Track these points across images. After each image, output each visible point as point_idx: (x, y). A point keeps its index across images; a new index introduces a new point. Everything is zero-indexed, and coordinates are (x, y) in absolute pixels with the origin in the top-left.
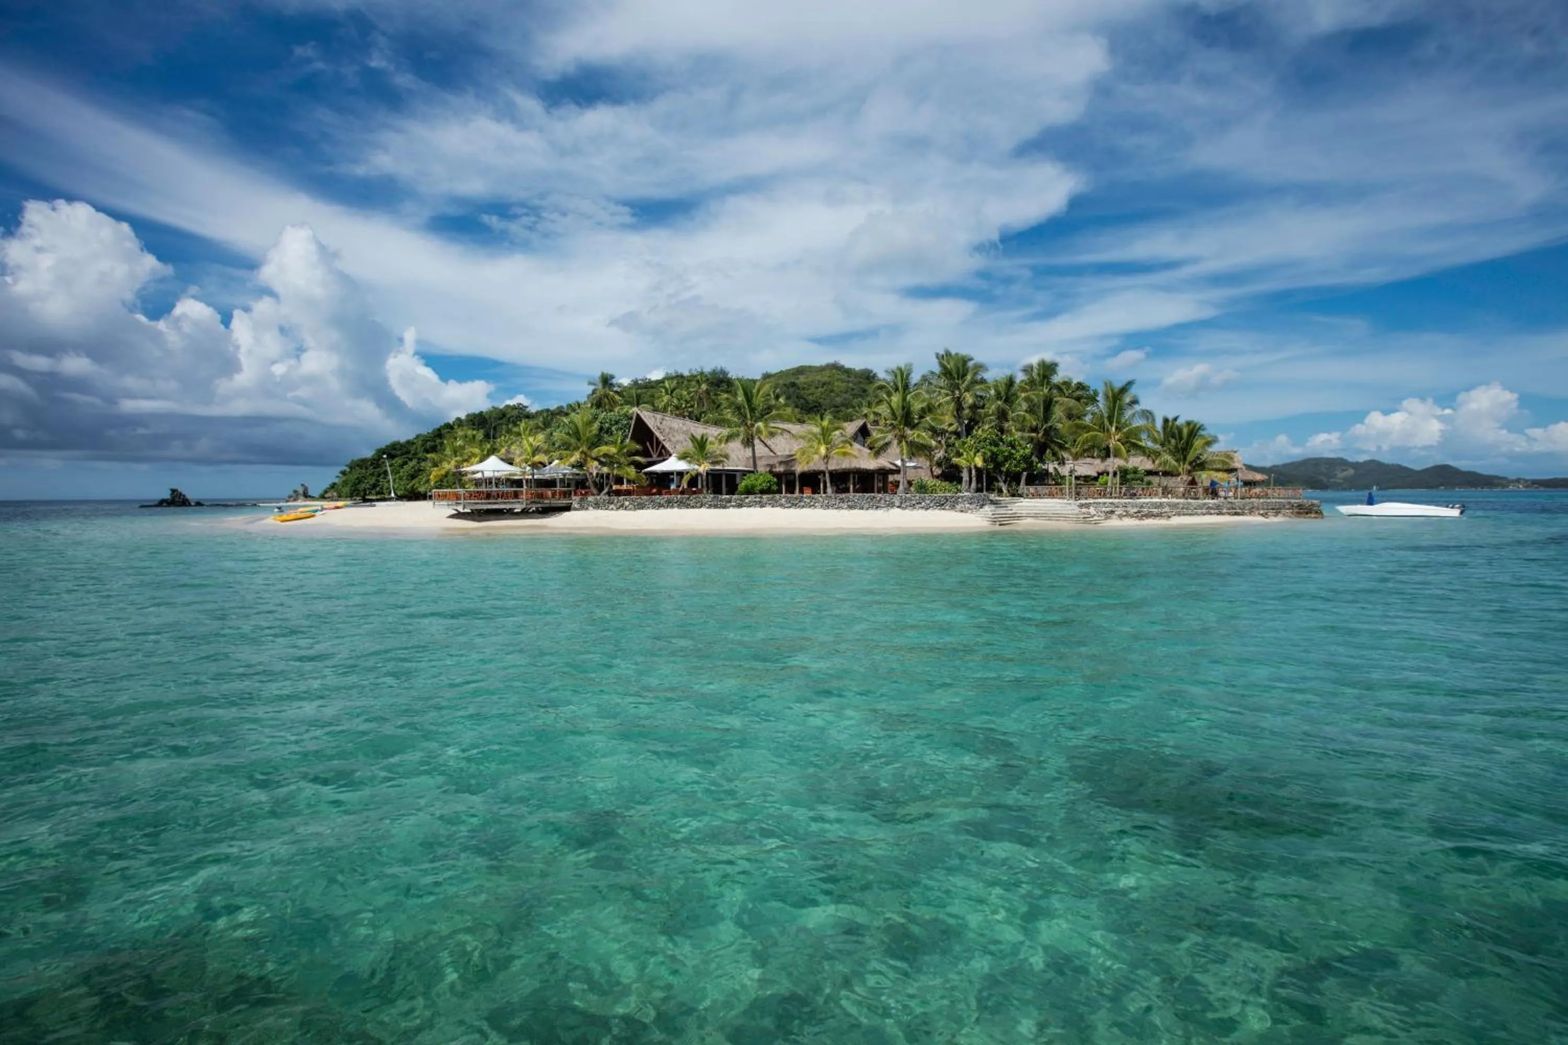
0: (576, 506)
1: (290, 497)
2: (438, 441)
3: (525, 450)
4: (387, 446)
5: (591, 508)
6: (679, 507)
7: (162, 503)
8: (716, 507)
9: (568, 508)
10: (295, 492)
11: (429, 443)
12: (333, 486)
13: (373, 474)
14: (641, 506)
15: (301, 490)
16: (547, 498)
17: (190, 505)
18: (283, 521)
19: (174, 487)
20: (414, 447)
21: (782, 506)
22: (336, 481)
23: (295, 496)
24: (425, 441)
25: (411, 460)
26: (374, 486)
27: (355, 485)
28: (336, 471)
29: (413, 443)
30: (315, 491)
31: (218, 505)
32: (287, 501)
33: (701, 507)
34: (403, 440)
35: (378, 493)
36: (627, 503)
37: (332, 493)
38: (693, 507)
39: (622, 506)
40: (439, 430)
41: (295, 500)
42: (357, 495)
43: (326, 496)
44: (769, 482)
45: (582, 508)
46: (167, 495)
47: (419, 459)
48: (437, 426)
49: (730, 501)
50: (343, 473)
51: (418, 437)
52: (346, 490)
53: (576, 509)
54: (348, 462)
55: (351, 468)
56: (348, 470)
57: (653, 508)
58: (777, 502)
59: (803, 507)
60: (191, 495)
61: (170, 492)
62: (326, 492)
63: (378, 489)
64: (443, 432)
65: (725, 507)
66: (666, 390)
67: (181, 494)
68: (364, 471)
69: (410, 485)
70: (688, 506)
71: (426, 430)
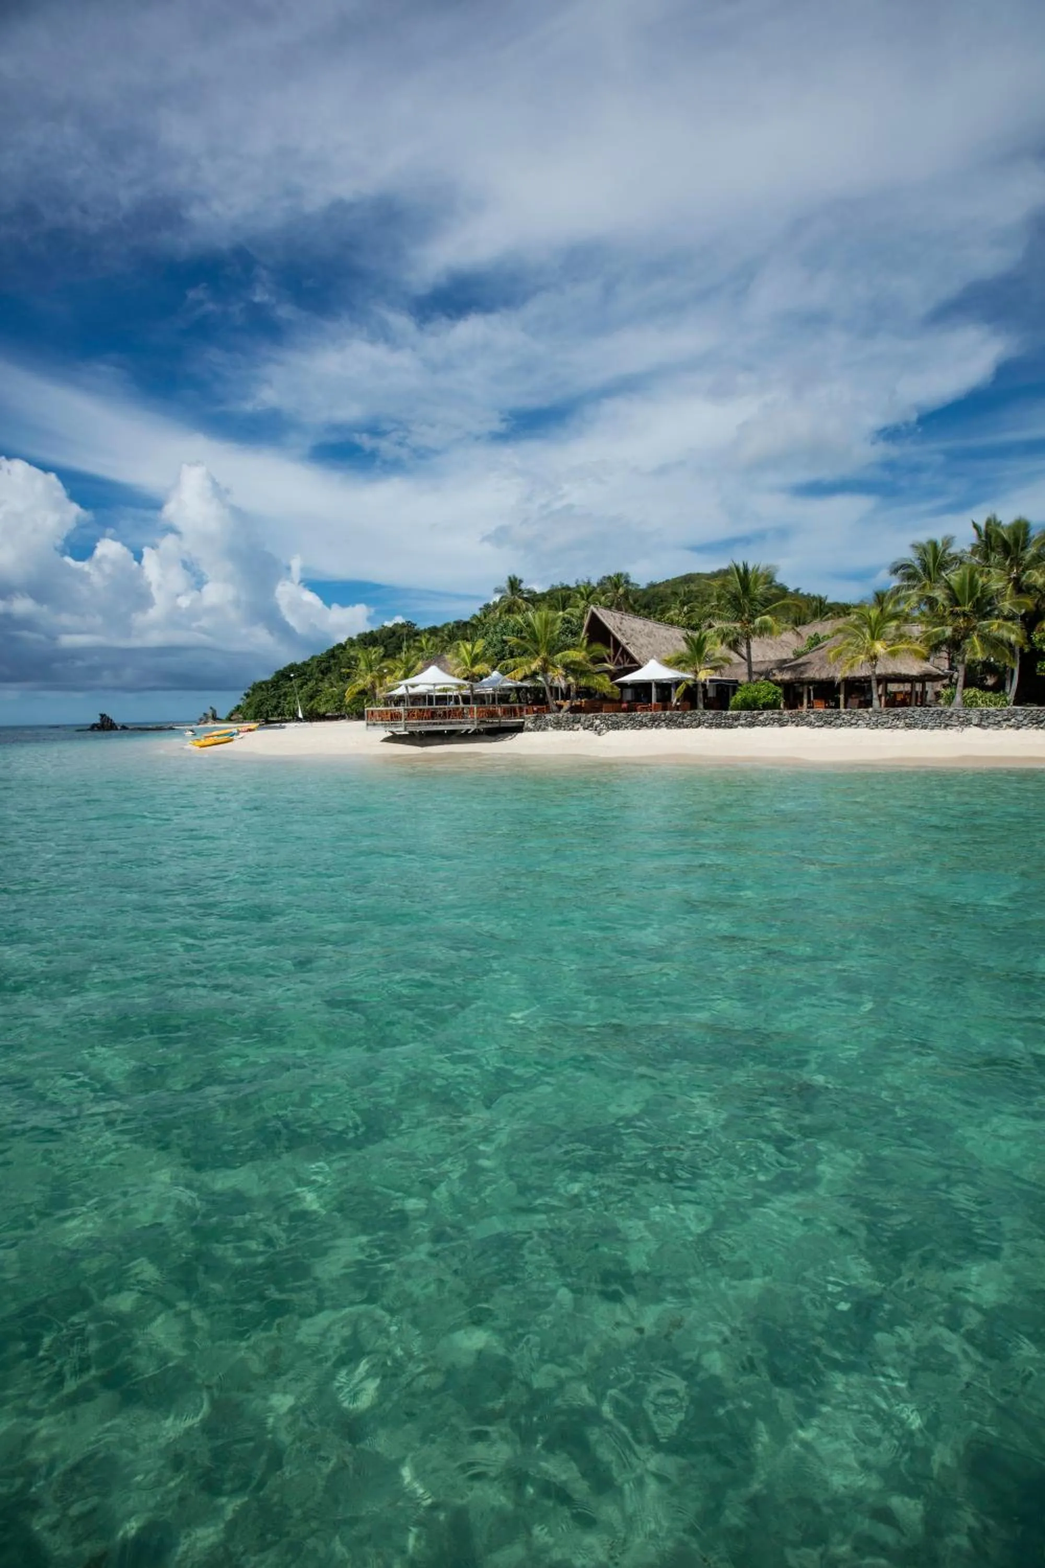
0: (530, 726)
1: (201, 720)
2: (332, 661)
3: (464, 659)
4: (285, 668)
5: (550, 728)
6: (667, 726)
7: (94, 727)
8: (718, 726)
9: (519, 729)
10: (205, 714)
11: (323, 664)
12: (238, 708)
13: (273, 696)
14: (616, 726)
15: (210, 713)
16: (497, 717)
17: (117, 729)
18: (202, 746)
19: (103, 713)
20: (310, 669)
21: (810, 724)
22: (241, 703)
23: (204, 719)
24: (320, 662)
25: (309, 680)
26: (276, 708)
27: (258, 707)
28: (241, 694)
29: (309, 665)
30: (223, 714)
31: (140, 729)
32: (198, 724)
33: (697, 727)
34: (299, 662)
35: (279, 715)
36: (597, 722)
37: (237, 715)
38: (687, 727)
39: (591, 725)
40: (333, 650)
41: (206, 722)
42: (261, 717)
43: (233, 718)
44: (775, 693)
45: (539, 728)
46: (97, 720)
47: (316, 679)
48: (330, 647)
49: (737, 718)
50: (247, 695)
51: (313, 658)
52: (251, 712)
53: (530, 730)
54: (251, 685)
55: (253, 690)
56: (251, 692)
57: (634, 728)
58: (803, 719)
59: (841, 726)
60: (117, 719)
61: (99, 717)
62: (232, 715)
63: (279, 710)
64: (337, 652)
65: (731, 727)
66: (582, 594)
67: (108, 719)
68: (265, 693)
69: (310, 705)
70: (680, 726)
71: (320, 651)
